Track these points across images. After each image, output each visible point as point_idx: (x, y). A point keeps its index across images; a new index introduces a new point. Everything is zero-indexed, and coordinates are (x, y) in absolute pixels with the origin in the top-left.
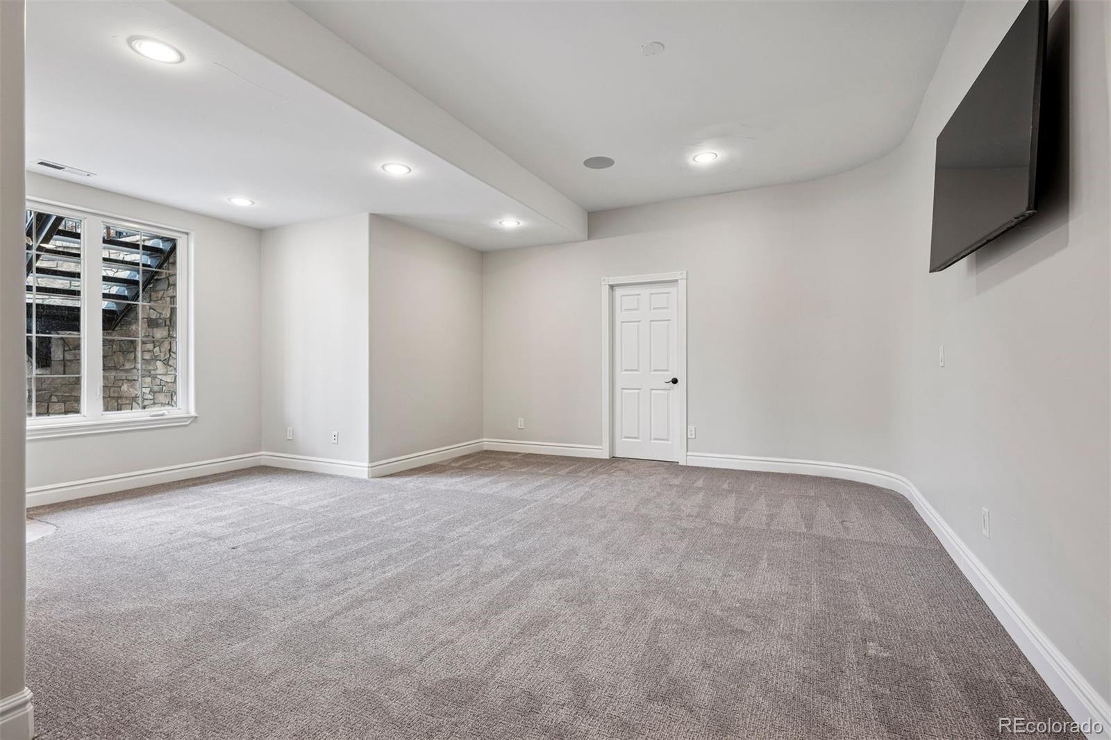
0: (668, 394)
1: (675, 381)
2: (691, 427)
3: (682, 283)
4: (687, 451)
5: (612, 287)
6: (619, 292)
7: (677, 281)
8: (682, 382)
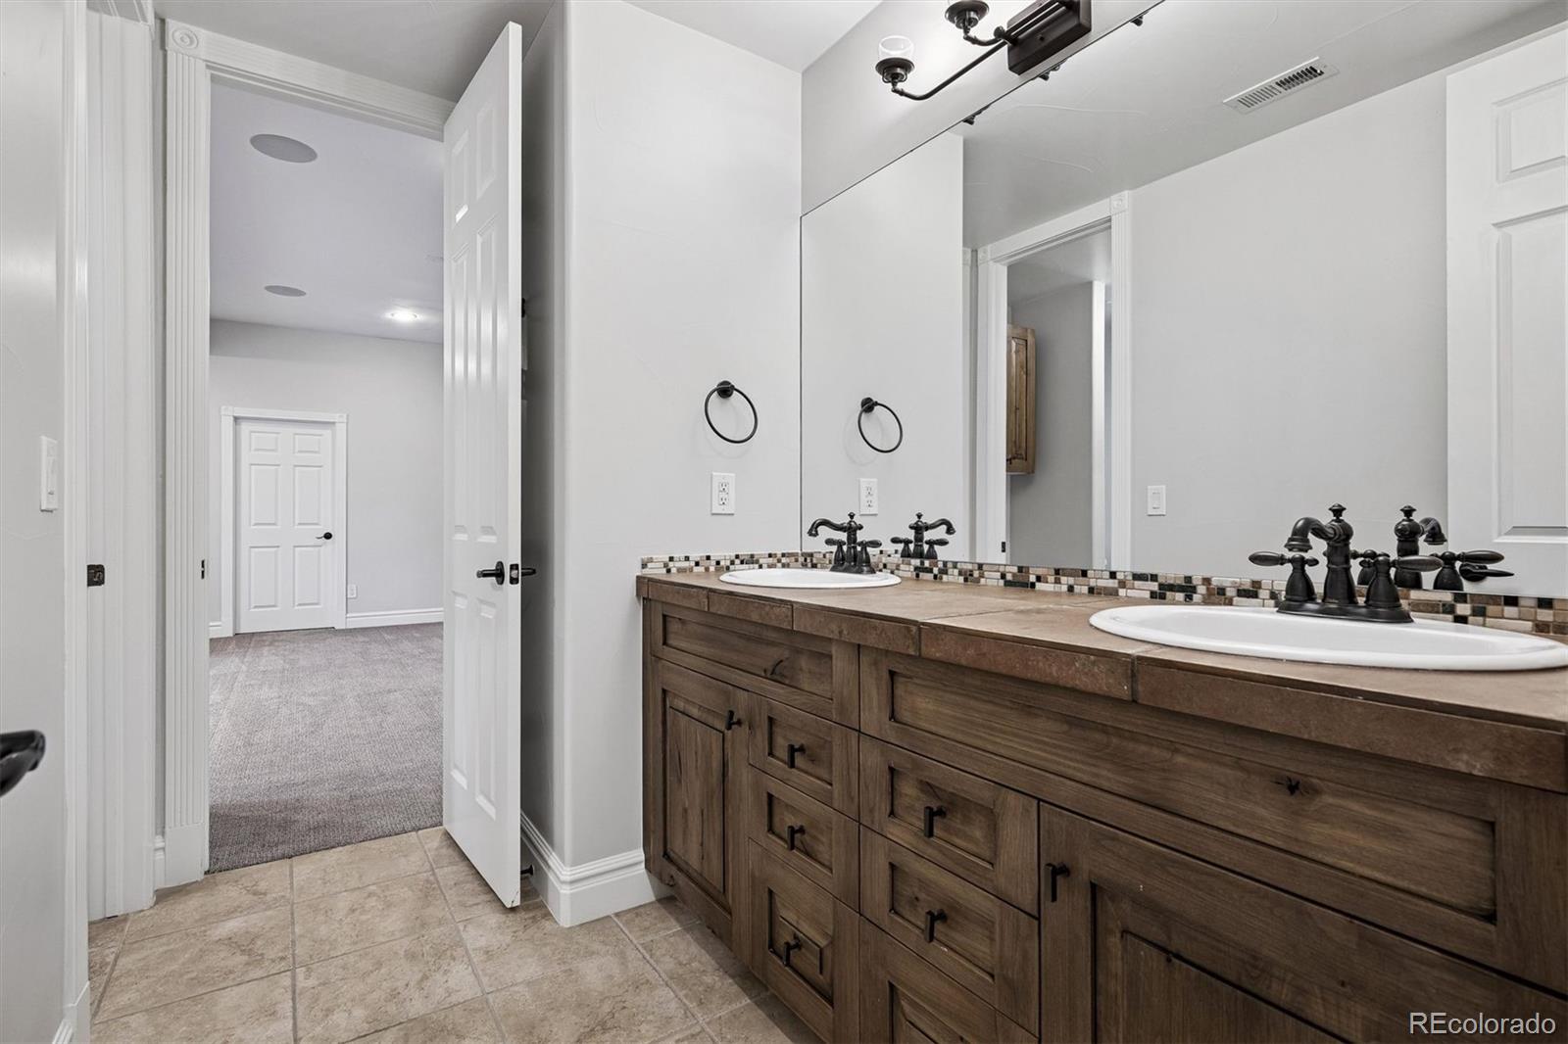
0: (319, 552)
1: (328, 536)
2: (352, 586)
3: (341, 429)
4: (347, 612)
5: (236, 419)
6: (245, 427)
7: (334, 423)
8: (339, 537)
